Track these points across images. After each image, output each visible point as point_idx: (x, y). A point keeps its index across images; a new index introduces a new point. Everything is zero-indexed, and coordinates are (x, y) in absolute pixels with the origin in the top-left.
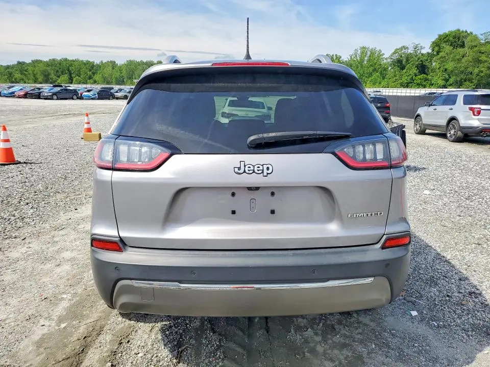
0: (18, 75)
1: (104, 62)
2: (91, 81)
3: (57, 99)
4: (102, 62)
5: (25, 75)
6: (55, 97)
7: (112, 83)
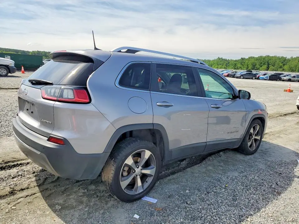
0: (239, 65)
1: (293, 57)
2: (281, 69)
3: (243, 78)
4: (292, 57)
5: (243, 65)
6: (242, 77)
7: (295, 70)
